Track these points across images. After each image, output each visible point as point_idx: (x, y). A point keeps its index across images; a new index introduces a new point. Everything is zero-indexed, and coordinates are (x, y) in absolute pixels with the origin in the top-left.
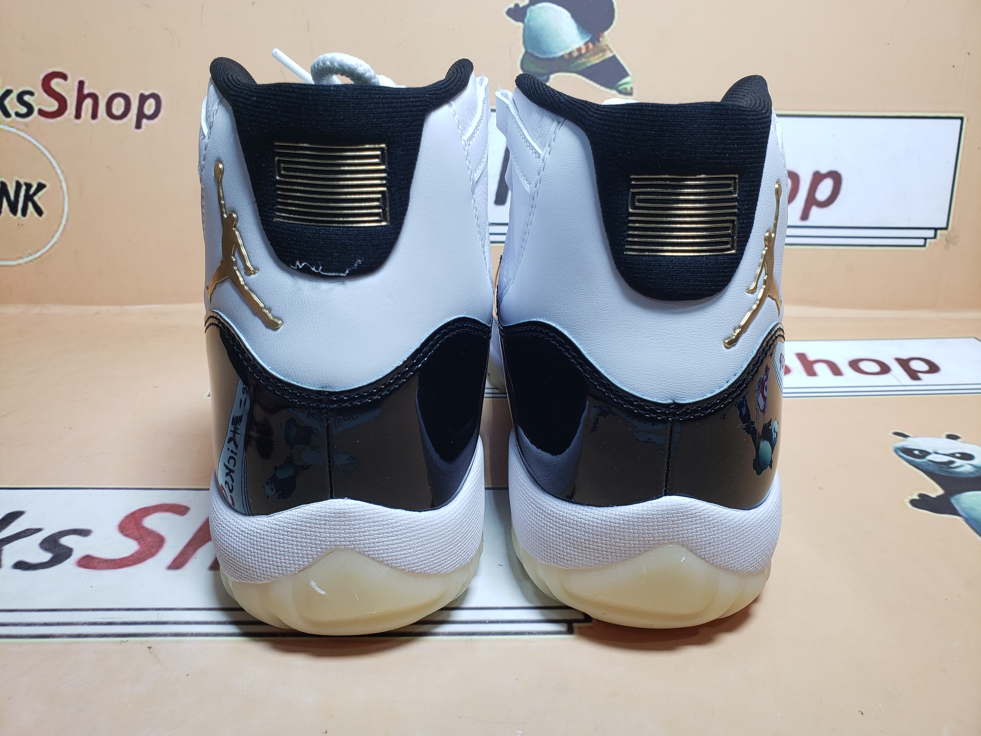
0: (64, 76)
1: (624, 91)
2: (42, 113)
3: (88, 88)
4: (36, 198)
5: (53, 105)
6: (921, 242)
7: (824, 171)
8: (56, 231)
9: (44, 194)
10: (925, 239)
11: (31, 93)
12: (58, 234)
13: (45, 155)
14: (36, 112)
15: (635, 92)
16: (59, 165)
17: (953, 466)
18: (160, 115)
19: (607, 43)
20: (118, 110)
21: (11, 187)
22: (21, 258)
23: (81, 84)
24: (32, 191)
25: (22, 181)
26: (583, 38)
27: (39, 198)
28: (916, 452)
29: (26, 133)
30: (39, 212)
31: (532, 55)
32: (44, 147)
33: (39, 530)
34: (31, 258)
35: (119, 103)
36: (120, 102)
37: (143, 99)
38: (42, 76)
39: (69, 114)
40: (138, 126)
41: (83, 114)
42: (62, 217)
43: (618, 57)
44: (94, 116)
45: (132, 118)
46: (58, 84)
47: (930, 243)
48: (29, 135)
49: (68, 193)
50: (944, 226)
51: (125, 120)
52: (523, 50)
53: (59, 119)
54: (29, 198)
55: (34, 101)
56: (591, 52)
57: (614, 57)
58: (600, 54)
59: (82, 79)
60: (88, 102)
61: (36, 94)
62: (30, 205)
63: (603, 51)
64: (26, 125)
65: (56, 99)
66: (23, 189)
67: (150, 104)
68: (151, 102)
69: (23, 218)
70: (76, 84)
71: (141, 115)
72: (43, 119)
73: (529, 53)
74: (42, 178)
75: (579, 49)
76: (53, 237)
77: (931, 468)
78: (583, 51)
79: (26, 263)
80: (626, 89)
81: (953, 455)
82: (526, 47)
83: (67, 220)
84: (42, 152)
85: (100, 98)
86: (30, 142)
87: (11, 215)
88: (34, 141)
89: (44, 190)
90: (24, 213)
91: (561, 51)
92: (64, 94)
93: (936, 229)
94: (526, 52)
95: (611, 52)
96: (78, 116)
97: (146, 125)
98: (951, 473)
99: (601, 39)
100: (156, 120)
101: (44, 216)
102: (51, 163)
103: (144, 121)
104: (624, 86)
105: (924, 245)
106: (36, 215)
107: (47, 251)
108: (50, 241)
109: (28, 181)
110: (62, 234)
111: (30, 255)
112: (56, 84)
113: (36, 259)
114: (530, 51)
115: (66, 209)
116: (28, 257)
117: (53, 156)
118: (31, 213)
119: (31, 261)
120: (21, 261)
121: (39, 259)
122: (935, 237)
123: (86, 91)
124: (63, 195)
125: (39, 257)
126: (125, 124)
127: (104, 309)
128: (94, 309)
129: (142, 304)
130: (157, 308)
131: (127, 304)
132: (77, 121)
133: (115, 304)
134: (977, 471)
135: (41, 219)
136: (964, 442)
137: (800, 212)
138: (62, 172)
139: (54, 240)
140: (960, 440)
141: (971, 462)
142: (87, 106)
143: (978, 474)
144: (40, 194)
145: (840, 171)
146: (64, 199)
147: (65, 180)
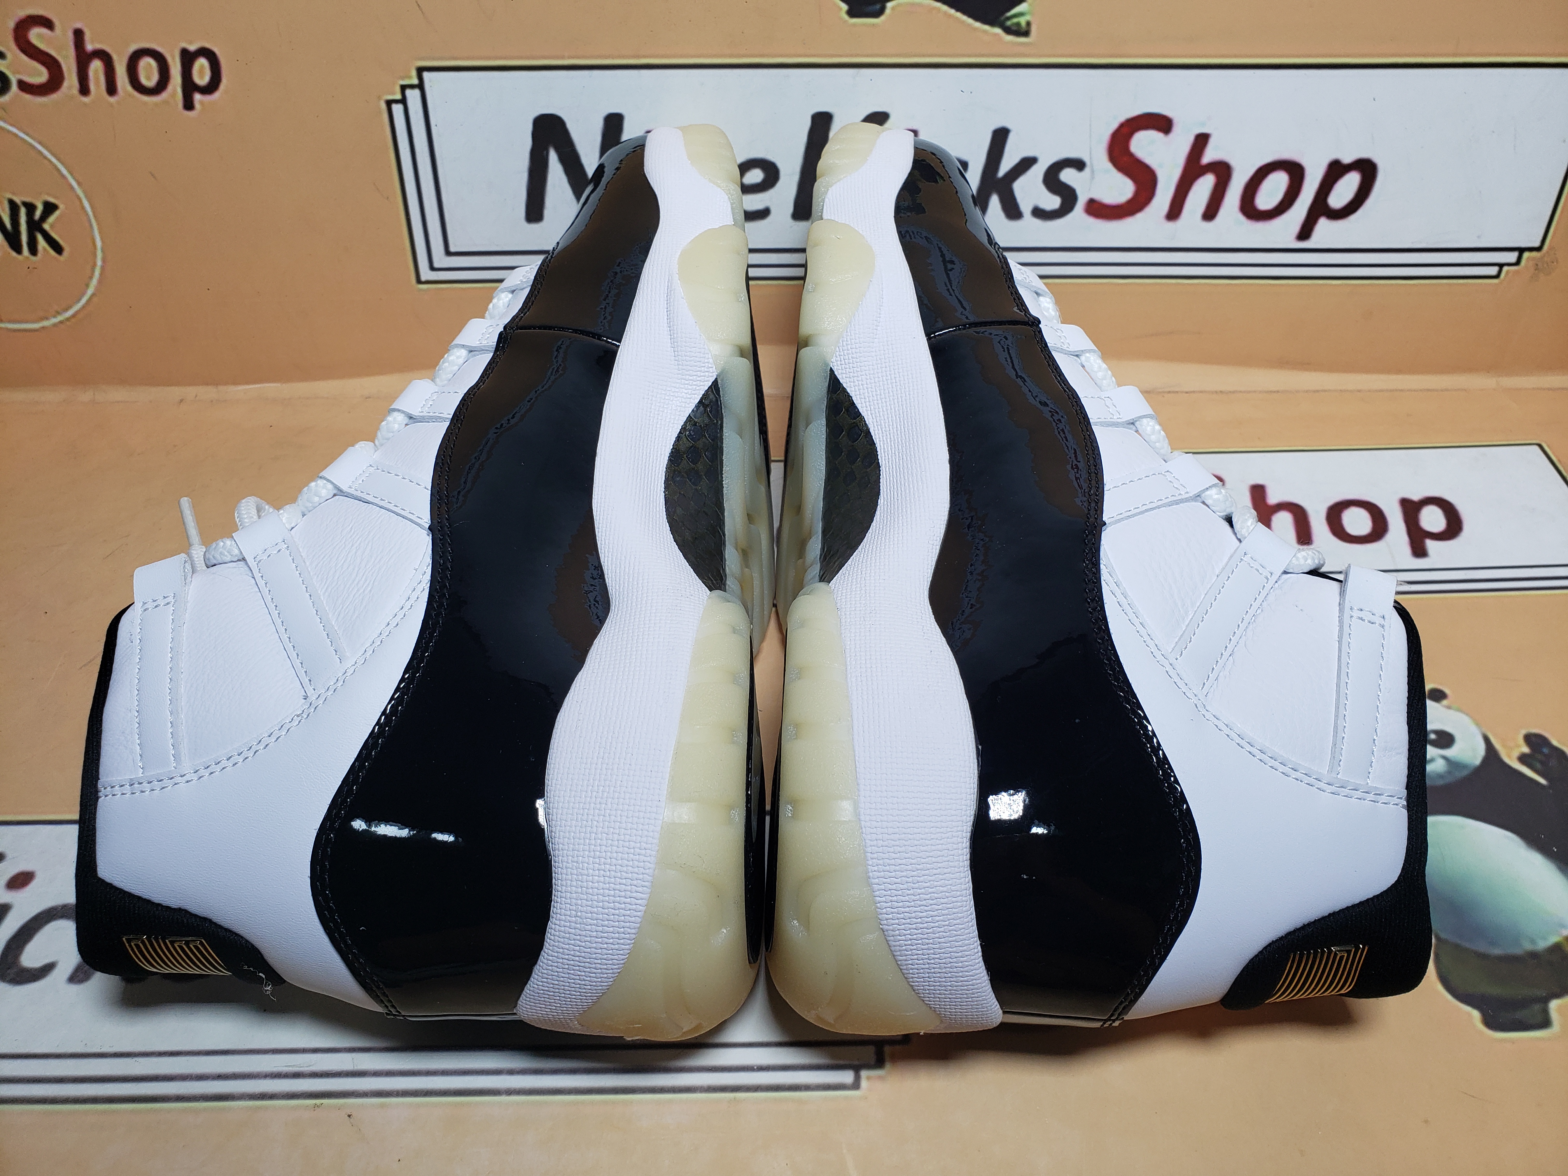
0: (47, 23)
1: (1014, 28)
2: (24, 86)
3: (92, 42)
4: (46, 226)
5: (40, 75)
6: (1493, 271)
7: (1347, 159)
8: (91, 278)
9: (57, 219)
10: (1501, 266)
12: (94, 282)
13: (45, 158)
14: (14, 87)
15: (1034, 29)
16: (71, 174)
18: (223, 86)
20: (148, 78)
22: (47, 319)
23: (79, 34)
24: (38, 214)
25: (18, 200)
27: (52, 226)
29: (5, 121)
30: (57, 248)
32: (40, 143)
34: (60, 318)
35: (148, 67)
36: (150, 64)
37: (188, 58)
38: (12, 24)
39: (70, 88)
40: (189, 105)
41: (92, 87)
42: (95, 255)
44: (112, 89)
45: (175, 91)
46: (39, 36)
47: (1508, 272)
48: (11, 125)
49: (95, 216)
50: (1537, 244)
51: (164, 95)
53: (54, 96)
54: (35, 226)
55: (7, 67)
59: (78, 25)
60: (96, 67)
61: (10, 56)
62: (40, 238)
64: (2, 108)
65: (43, 63)
66: (23, 211)
67: (202, 67)
68: (202, 63)
69: (33, 258)
70: (70, 36)
71: (189, 88)
72: (27, 97)
74: (49, 194)
76: (87, 286)
79: (55, 325)
80: (1018, 24)
83: (104, 260)
84: (40, 153)
85: (115, 57)
86: (16, 135)
87: (14, 254)
88: (23, 136)
89: (57, 213)
90: (33, 250)
92: (53, 53)
93: (1521, 251)
96: (84, 90)
97: (201, 103)
100: (217, 95)
101: (66, 253)
102: (58, 170)
103: (197, 97)
104: (1015, 20)
105: (1497, 276)
106: (52, 252)
107: (84, 307)
108: (84, 294)
109: (28, 199)
110: (100, 281)
111: (58, 313)
112: (36, 35)
113: (68, 319)
115: (99, 243)
116: (55, 317)
117: (59, 160)
118: (45, 249)
119: (61, 322)
120: (46, 323)
121: (73, 320)
122: (1518, 263)
123: (89, 47)
124: (90, 221)
125: (74, 316)
126: (166, 102)
127: (190, 391)
128: (176, 392)
129: (247, 383)
130: (271, 388)
131: (226, 383)
132: (85, 99)
133: (205, 384)
134: (1449, 772)
135: (61, 258)
136: (1449, 707)
137: (1296, 228)
138: (79, 184)
139: (90, 292)
140: (1445, 702)
141: (1448, 752)
142: (96, 71)
143: (1449, 779)
144: (52, 219)
145: (1376, 159)
146: (91, 226)
147: (86, 196)
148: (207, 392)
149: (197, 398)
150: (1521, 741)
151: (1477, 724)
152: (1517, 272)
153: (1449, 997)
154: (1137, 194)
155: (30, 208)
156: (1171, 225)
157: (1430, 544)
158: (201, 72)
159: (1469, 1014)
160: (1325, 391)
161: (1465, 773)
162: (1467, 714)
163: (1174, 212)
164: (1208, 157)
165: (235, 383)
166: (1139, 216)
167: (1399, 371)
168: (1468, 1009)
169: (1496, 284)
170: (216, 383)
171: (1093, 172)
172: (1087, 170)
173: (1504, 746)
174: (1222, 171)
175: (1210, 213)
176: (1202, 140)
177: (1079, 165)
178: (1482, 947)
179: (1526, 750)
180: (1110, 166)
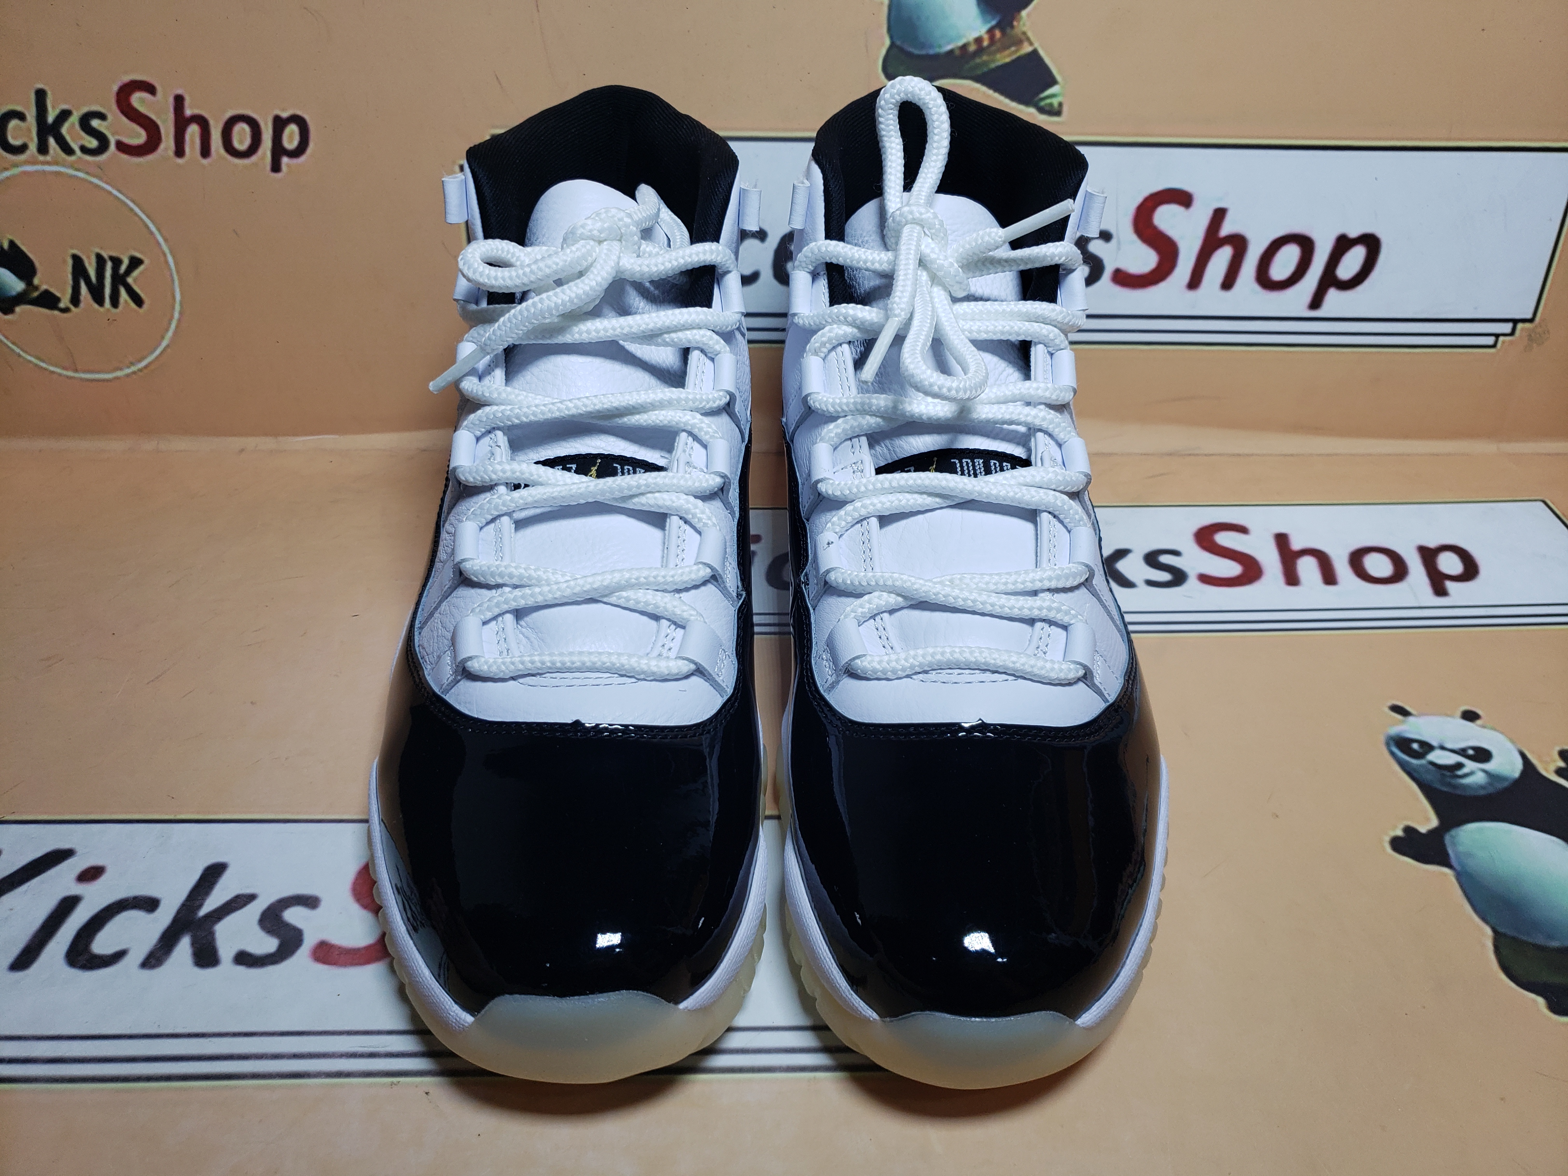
0: (150, 89)
1: (1047, 108)
2: (122, 147)
3: (191, 107)
4: (130, 280)
5: (139, 137)
6: (1490, 340)
7: (1353, 234)
8: (167, 330)
9: (141, 273)
10: (1497, 336)
11: (102, 117)
12: (170, 334)
13: (136, 214)
14: (112, 146)
16: (159, 230)
17: (1461, 772)
19: (1025, 29)
20: (241, 142)
21: (90, 263)
22: (121, 369)
23: (179, 100)
24: (123, 268)
25: (105, 255)
26: (985, 21)
27: (135, 280)
28: (1415, 746)
29: (101, 179)
30: (138, 300)
31: (901, 50)
32: (133, 201)
33: (252, 897)
34: (134, 369)
35: (242, 132)
36: (243, 129)
37: (279, 124)
39: (166, 149)
40: (276, 167)
41: (187, 149)
42: (173, 308)
43: (1042, 53)
44: (205, 151)
45: (264, 154)
46: (142, 101)
47: (1503, 342)
48: (106, 182)
49: (178, 272)
50: (1529, 316)
51: (254, 158)
52: (887, 42)
53: (150, 157)
54: (119, 280)
55: (107, 128)
56: (998, 45)
57: (1035, 52)
58: (1013, 49)
59: (179, 92)
60: (193, 130)
61: (110, 117)
62: (123, 292)
63: (1019, 42)
64: (99, 166)
65: (143, 126)
66: (109, 265)
67: (292, 132)
68: (292, 130)
69: (114, 310)
70: (171, 100)
71: (278, 151)
72: (124, 157)
73: (897, 47)
74: (135, 249)
75: (979, 40)
76: (163, 338)
77: (1431, 777)
78: (986, 43)
79: (128, 376)
80: (1051, 105)
81: (1462, 752)
82: (891, 38)
83: (181, 313)
84: (132, 210)
85: (212, 122)
86: (110, 193)
87: (96, 306)
88: (115, 192)
89: (141, 268)
90: (115, 303)
91: (949, 43)
92: (153, 117)
93: (1515, 322)
94: (893, 45)
95: (1031, 44)
96: (180, 152)
97: (288, 165)
98: (1456, 787)
99: (1015, 23)
100: (303, 158)
101: (145, 306)
102: (146, 226)
103: (285, 160)
104: (1048, 101)
105: (1494, 346)
106: (133, 305)
107: (157, 358)
108: (160, 344)
109: (114, 254)
110: (175, 333)
111: (132, 364)
112: (138, 100)
113: (140, 370)
114: (898, 43)
115: (178, 297)
116: (128, 367)
117: (148, 217)
118: (126, 301)
119: (134, 373)
120: (119, 374)
121: (145, 371)
122: (1512, 333)
123: (188, 112)
124: (171, 275)
125: (146, 367)
126: (255, 164)
127: (251, 442)
128: (237, 442)
129: (306, 435)
130: (329, 440)
131: (284, 435)
132: (180, 161)
133: (266, 434)
134: (1490, 784)
135: (141, 311)
136: (1483, 727)
137: (1307, 297)
138: (166, 240)
139: (165, 343)
140: (1479, 722)
141: (1486, 766)
142: (192, 136)
143: (1491, 790)
144: (135, 273)
145: (1379, 234)
146: (173, 281)
147: (171, 253)
148: (268, 443)
149: (257, 449)
150: (1556, 756)
151: (1512, 741)
152: (1511, 342)
153: (1513, 985)
154: (1159, 265)
155: (116, 262)
156: (1192, 294)
157: (1450, 585)
158: (291, 137)
159: (1534, 1001)
161: (1506, 784)
162: (1502, 733)
163: (1194, 282)
164: (1226, 230)
165: (296, 435)
166: (1162, 285)
167: (1406, 435)
168: (1532, 996)
169: (1492, 354)
170: (275, 433)
171: (1119, 242)
172: (1114, 241)
173: (1541, 761)
174: (1239, 243)
175: (1228, 283)
176: (1219, 215)
177: (1107, 237)
178: (1540, 940)
179: (1562, 764)
180: (1134, 237)
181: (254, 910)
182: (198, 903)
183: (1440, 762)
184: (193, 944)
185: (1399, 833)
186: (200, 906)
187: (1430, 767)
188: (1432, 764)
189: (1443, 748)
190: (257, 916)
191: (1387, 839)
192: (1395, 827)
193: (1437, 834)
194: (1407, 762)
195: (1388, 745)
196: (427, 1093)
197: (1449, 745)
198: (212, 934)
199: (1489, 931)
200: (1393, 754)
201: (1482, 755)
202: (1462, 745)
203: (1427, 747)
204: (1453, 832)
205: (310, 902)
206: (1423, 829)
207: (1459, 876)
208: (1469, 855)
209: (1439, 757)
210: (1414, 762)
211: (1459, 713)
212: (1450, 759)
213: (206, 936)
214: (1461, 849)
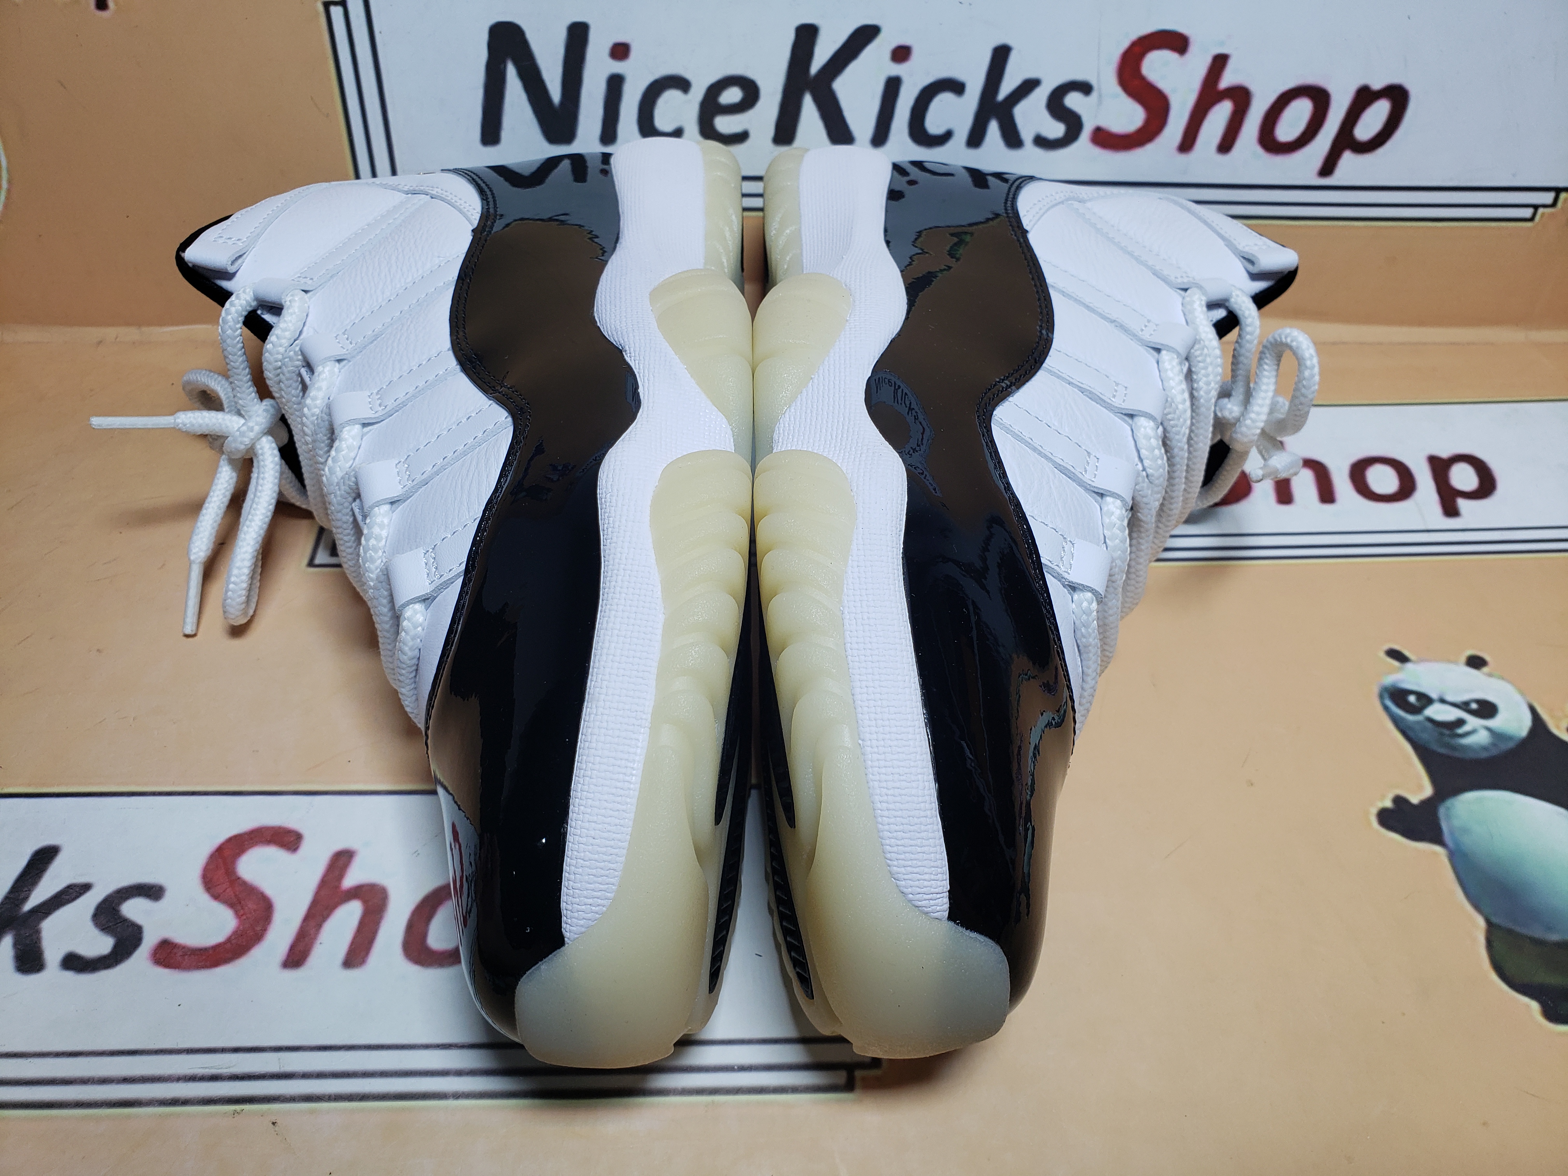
6: (1528, 213)
7: (1377, 85)
10: (1537, 207)
17: (1460, 731)
28: (1412, 699)
33: (87, 887)
40: (102, 4)
47: (1543, 214)
77: (1428, 736)
81: (1464, 706)
93: (1559, 191)
97: (115, 2)
98: (1454, 748)
105: (1532, 219)
122: (1554, 204)
127: (111, 332)
128: (94, 333)
129: (173, 324)
130: (201, 330)
131: (150, 324)
133: (128, 324)
134: (1494, 745)
136: (1490, 675)
137: (1317, 162)
140: (1485, 669)
141: (1492, 723)
143: (1494, 752)
145: (1408, 86)
148: (131, 333)
149: (118, 339)
151: (1522, 693)
152: (1553, 214)
154: (1147, 122)
156: (1183, 158)
157: (1462, 504)
159: (1527, 1006)
160: (1344, 343)
161: (1511, 745)
162: (1511, 683)
163: (1187, 144)
164: (1227, 80)
165: (162, 323)
166: (1150, 147)
167: (1421, 322)
169: (1529, 227)
171: (1100, 96)
172: (1094, 95)
173: (1552, 717)
174: (1241, 97)
175: (1226, 145)
176: (1220, 62)
177: (1085, 88)
178: (1538, 933)
180: (1118, 90)
181: (88, 903)
182: (22, 895)
183: (1439, 717)
184: (15, 945)
185: (1388, 804)
186: (26, 898)
187: (1429, 725)
188: (1430, 720)
189: (1443, 701)
190: (91, 910)
191: (1374, 811)
192: (1383, 797)
193: (1430, 806)
194: (1403, 719)
195: (1381, 697)
196: (274, 1123)
197: (1449, 698)
198: (38, 932)
199: (1481, 922)
200: (1386, 708)
201: (1487, 709)
202: (1465, 697)
203: (1425, 700)
204: (1449, 803)
205: (152, 892)
206: (1415, 800)
207: (1453, 856)
208: (1465, 830)
209: (1439, 712)
210: (1410, 718)
211: (1463, 659)
212: (1450, 714)
213: (31, 935)
214: (1456, 823)
